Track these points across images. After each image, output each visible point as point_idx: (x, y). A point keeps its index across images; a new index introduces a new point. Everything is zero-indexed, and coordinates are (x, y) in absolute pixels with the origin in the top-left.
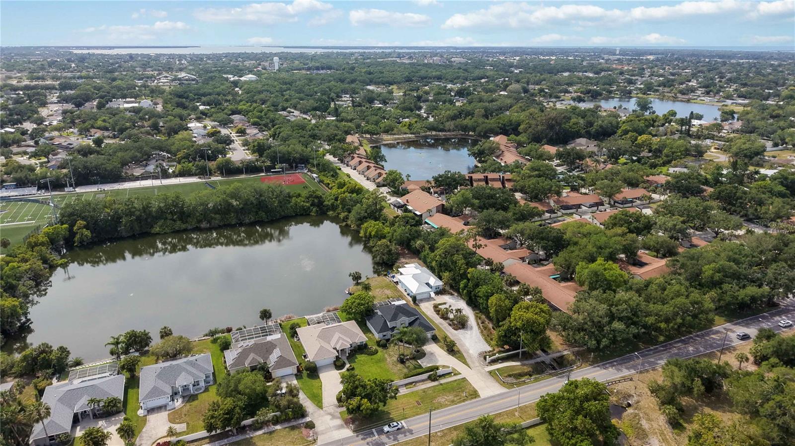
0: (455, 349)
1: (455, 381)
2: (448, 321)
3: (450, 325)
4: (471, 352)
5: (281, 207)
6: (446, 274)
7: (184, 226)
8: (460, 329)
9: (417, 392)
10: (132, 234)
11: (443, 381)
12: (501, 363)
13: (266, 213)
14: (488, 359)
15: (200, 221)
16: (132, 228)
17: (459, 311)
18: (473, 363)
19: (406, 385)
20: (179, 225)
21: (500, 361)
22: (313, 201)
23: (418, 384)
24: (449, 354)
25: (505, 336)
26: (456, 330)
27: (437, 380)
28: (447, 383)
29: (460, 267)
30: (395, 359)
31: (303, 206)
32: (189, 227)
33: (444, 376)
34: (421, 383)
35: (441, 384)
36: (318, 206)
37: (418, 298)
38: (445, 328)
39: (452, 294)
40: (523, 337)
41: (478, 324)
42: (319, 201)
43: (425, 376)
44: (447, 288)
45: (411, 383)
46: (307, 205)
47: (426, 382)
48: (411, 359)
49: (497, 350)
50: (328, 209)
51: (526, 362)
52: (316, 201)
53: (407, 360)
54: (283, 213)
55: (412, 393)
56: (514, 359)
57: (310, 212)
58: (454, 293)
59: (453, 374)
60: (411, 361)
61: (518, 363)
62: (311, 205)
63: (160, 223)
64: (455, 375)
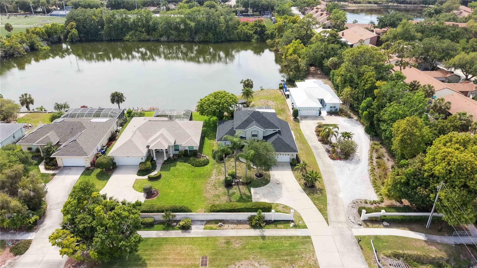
0: (317, 184)
1: (291, 237)
2: (327, 146)
3: (328, 151)
4: (341, 195)
5: (228, 32)
6: (347, 90)
7: (148, 37)
8: (340, 159)
9: (215, 239)
10: (110, 38)
11: (269, 232)
12: (386, 227)
13: (214, 35)
14: (365, 216)
15: (161, 36)
16: (110, 34)
17: (347, 135)
18: (337, 213)
19: (209, 222)
20: (145, 36)
21: (385, 223)
22: (257, 29)
23: (226, 226)
24: (305, 190)
25: (407, 184)
26: (333, 159)
27: (261, 227)
28: (274, 238)
29: (367, 81)
30: (222, 178)
31: (247, 33)
32: (152, 39)
33: (275, 223)
34: (232, 226)
35: (263, 237)
36: (260, 35)
37: (301, 113)
38: (318, 154)
39: (350, 117)
40: (441, 194)
41: (371, 158)
42: (262, 29)
43: (244, 216)
44: (346, 108)
45: (216, 222)
46: (251, 32)
47: (241, 226)
48: (243, 184)
49: (387, 202)
50: (268, 38)
51: (438, 238)
52: (259, 29)
53: (238, 184)
54: (228, 37)
55: (208, 239)
56: (414, 226)
57: (252, 39)
58: (352, 115)
59: (292, 225)
60: (241, 187)
61: (420, 237)
62: (254, 33)
63: (130, 33)
64: (295, 226)
